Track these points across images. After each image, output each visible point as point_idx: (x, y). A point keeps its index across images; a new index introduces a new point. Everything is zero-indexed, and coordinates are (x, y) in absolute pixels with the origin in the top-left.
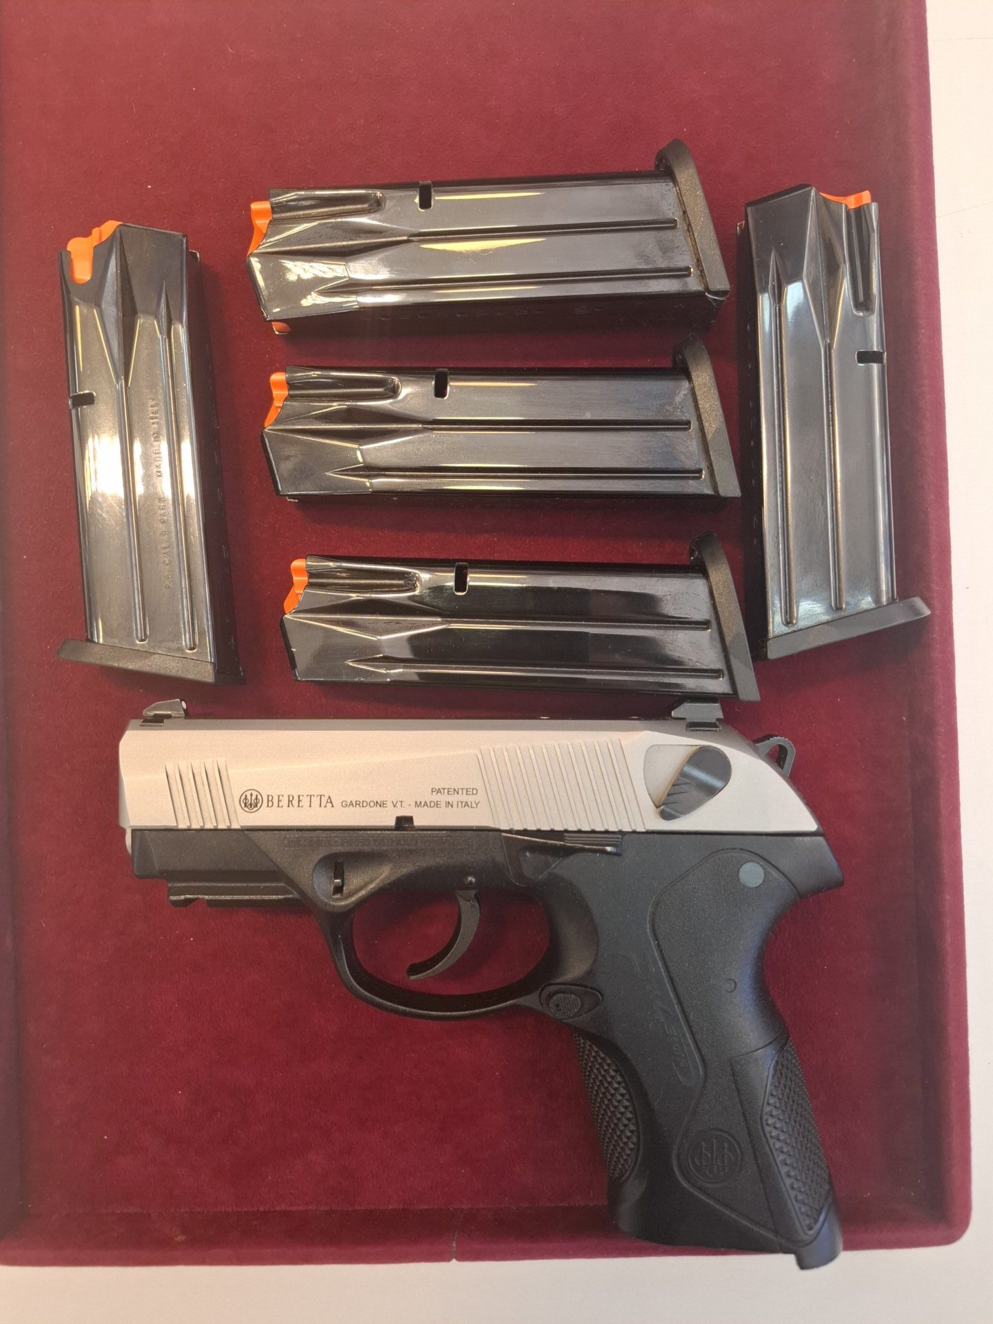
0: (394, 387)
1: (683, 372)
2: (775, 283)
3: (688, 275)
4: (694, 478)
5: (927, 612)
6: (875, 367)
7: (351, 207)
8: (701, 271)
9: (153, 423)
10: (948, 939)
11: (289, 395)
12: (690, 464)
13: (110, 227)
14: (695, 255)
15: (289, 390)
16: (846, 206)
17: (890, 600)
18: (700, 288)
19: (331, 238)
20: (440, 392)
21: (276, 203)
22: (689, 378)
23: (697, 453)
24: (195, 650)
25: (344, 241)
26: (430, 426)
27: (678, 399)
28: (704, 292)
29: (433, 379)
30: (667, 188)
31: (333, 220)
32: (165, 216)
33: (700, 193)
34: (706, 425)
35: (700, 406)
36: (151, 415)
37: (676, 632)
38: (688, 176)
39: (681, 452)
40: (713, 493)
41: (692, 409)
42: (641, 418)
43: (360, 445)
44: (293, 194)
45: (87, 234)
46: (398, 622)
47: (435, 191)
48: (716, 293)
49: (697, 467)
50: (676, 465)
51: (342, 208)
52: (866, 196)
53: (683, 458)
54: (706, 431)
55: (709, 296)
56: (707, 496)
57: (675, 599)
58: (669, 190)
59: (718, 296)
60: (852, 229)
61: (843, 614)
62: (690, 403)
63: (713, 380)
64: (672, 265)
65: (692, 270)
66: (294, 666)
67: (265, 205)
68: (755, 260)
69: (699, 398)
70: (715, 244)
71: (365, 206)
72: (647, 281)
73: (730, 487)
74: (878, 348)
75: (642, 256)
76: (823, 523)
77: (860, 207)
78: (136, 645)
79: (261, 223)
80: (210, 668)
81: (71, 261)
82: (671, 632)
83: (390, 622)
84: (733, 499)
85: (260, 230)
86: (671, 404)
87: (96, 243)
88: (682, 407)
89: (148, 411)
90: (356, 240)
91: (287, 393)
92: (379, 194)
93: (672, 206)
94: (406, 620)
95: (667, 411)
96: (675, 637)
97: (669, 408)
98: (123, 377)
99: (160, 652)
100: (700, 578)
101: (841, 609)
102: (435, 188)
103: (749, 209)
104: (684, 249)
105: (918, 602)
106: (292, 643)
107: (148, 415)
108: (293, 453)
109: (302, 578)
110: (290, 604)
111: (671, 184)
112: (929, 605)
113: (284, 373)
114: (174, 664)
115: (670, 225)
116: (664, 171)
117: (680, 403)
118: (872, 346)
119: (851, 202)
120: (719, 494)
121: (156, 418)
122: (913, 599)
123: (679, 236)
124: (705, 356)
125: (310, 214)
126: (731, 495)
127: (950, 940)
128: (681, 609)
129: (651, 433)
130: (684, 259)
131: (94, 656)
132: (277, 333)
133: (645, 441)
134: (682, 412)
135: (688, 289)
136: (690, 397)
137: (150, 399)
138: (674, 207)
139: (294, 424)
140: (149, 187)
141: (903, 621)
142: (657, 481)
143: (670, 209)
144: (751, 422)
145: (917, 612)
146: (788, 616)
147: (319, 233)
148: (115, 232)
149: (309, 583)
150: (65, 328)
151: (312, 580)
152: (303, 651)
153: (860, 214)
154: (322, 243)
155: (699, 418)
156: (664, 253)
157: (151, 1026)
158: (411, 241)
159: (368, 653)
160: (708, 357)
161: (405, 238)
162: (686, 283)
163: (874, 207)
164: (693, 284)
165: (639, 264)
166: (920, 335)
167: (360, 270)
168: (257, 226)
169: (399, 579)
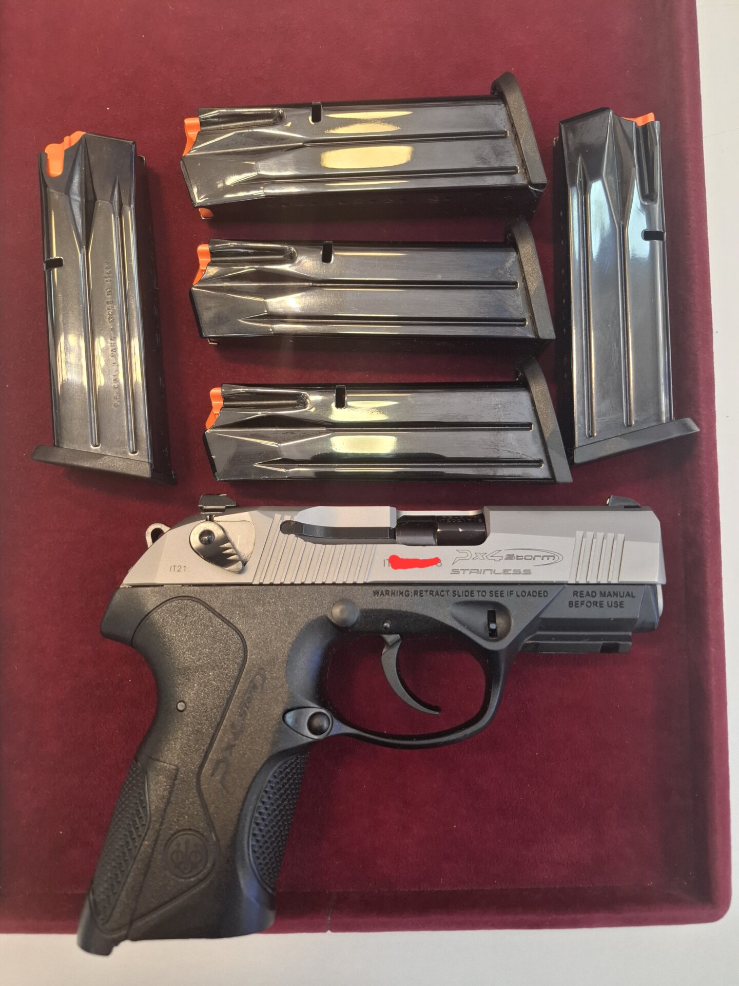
0: (291, 253)
1: (511, 245)
2: (582, 180)
3: (516, 172)
4: (519, 325)
5: (697, 429)
6: (658, 243)
7: (259, 121)
8: (525, 170)
9: (107, 281)
10: (713, 682)
11: (211, 261)
12: (516, 314)
13: (77, 136)
14: (521, 157)
15: (211, 257)
16: (636, 123)
17: (669, 420)
18: (525, 182)
19: (245, 144)
20: (326, 259)
21: (204, 119)
22: (517, 250)
23: (522, 306)
24: (137, 453)
25: (254, 146)
26: (318, 285)
27: (508, 265)
28: (528, 186)
29: (321, 248)
30: (500, 107)
31: (247, 131)
32: (120, 130)
33: (524, 110)
34: (529, 284)
35: (525, 270)
36: (106, 275)
37: (507, 432)
38: (515, 98)
39: (510, 305)
40: (534, 337)
41: (519, 272)
42: (480, 279)
43: (265, 299)
44: (216, 111)
45: (60, 141)
46: (292, 433)
47: (325, 110)
48: (536, 186)
49: (522, 317)
50: (506, 315)
51: (253, 122)
52: (651, 117)
53: (511, 310)
54: (529, 288)
55: (531, 188)
56: (530, 339)
57: (505, 407)
58: (501, 109)
59: (538, 189)
60: (640, 141)
61: (632, 429)
62: (517, 268)
63: (534, 250)
64: (503, 165)
65: (518, 168)
66: (214, 470)
67: (196, 121)
68: (567, 162)
69: (524, 264)
70: (535, 149)
71: (271, 120)
72: (484, 177)
73: (547, 331)
74: (660, 228)
75: (480, 158)
76: (617, 360)
77: (646, 124)
78: (91, 449)
79: (192, 134)
80: (148, 466)
81: (47, 161)
82: (502, 433)
83: (287, 432)
84: (550, 341)
85: (191, 139)
86: (502, 268)
87: (67, 147)
88: (511, 271)
89: (103, 272)
90: (264, 146)
91: (210, 260)
92: (281, 111)
93: (503, 121)
94: (299, 431)
95: (500, 274)
96: (506, 436)
97: (500, 271)
98: (85, 247)
99: (110, 454)
100: (523, 391)
101: (631, 425)
102: (324, 107)
103: (562, 126)
104: (512, 153)
105: (690, 422)
106: (212, 452)
107: (103, 274)
108: (213, 305)
109: (219, 402)
110: (210, 422)
111: (503, 105)
112: (698, 425)
113: (208, 245)
114: (120, 463)
115: (501, 135)
116: (497, 95)
117: (509, 268)
118: (655, 227)
119: (640, 121)
120: (538, 337)
121: (109, 277)
122: (685, 419)
123: (508, 144)
124: (528, 232)
125: (229, 126)
126: (547, 337)
127: (714, 683)
128: (509, 414)
129: (487, 291)
130: (513, 161)
131: (59, 457)
132: (203, 218)
133: (483, 297)
134: (511, 274)
135: (515, 183)
136: (517, 263)
137: (105, 262)
138: (505, 122)
139: (214, 283)
140: (108, 109)
141: (679, 435)
142: (491, 327)
143: (501, 123)
144: (563, 284)
145: (689, 429)
146: (590, 431)
147: (235, 140)
148: (81, 138)
149: (224, 405)
150: (42, 213)
151: (226, 403)
152: (220, 457)
153: (645, 130)
154: (238, 148)
155: (524, 279)
156: (497, 156)
157: (97, 748)
158: (306, 146)
159: (270, 457)
160: (531, 233)
161: (301, 144)
162: (514, 179)
163: (657, 123)
164: (519, 179)
165: (478, 164)
166: (691, 221)
167: (267, 168)
168: (189, 137)
169: (293, 400)
